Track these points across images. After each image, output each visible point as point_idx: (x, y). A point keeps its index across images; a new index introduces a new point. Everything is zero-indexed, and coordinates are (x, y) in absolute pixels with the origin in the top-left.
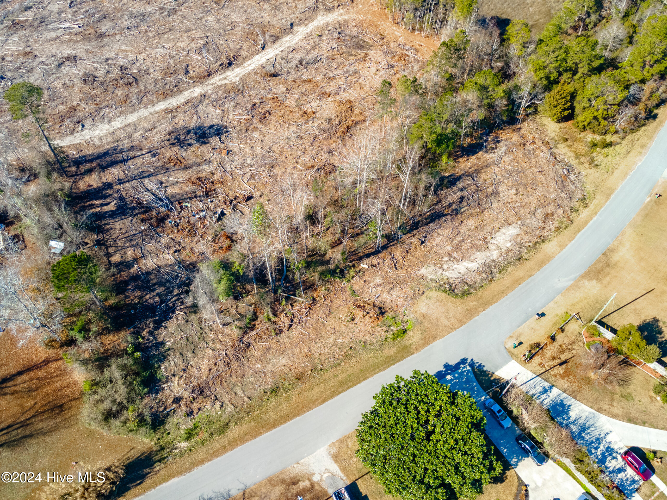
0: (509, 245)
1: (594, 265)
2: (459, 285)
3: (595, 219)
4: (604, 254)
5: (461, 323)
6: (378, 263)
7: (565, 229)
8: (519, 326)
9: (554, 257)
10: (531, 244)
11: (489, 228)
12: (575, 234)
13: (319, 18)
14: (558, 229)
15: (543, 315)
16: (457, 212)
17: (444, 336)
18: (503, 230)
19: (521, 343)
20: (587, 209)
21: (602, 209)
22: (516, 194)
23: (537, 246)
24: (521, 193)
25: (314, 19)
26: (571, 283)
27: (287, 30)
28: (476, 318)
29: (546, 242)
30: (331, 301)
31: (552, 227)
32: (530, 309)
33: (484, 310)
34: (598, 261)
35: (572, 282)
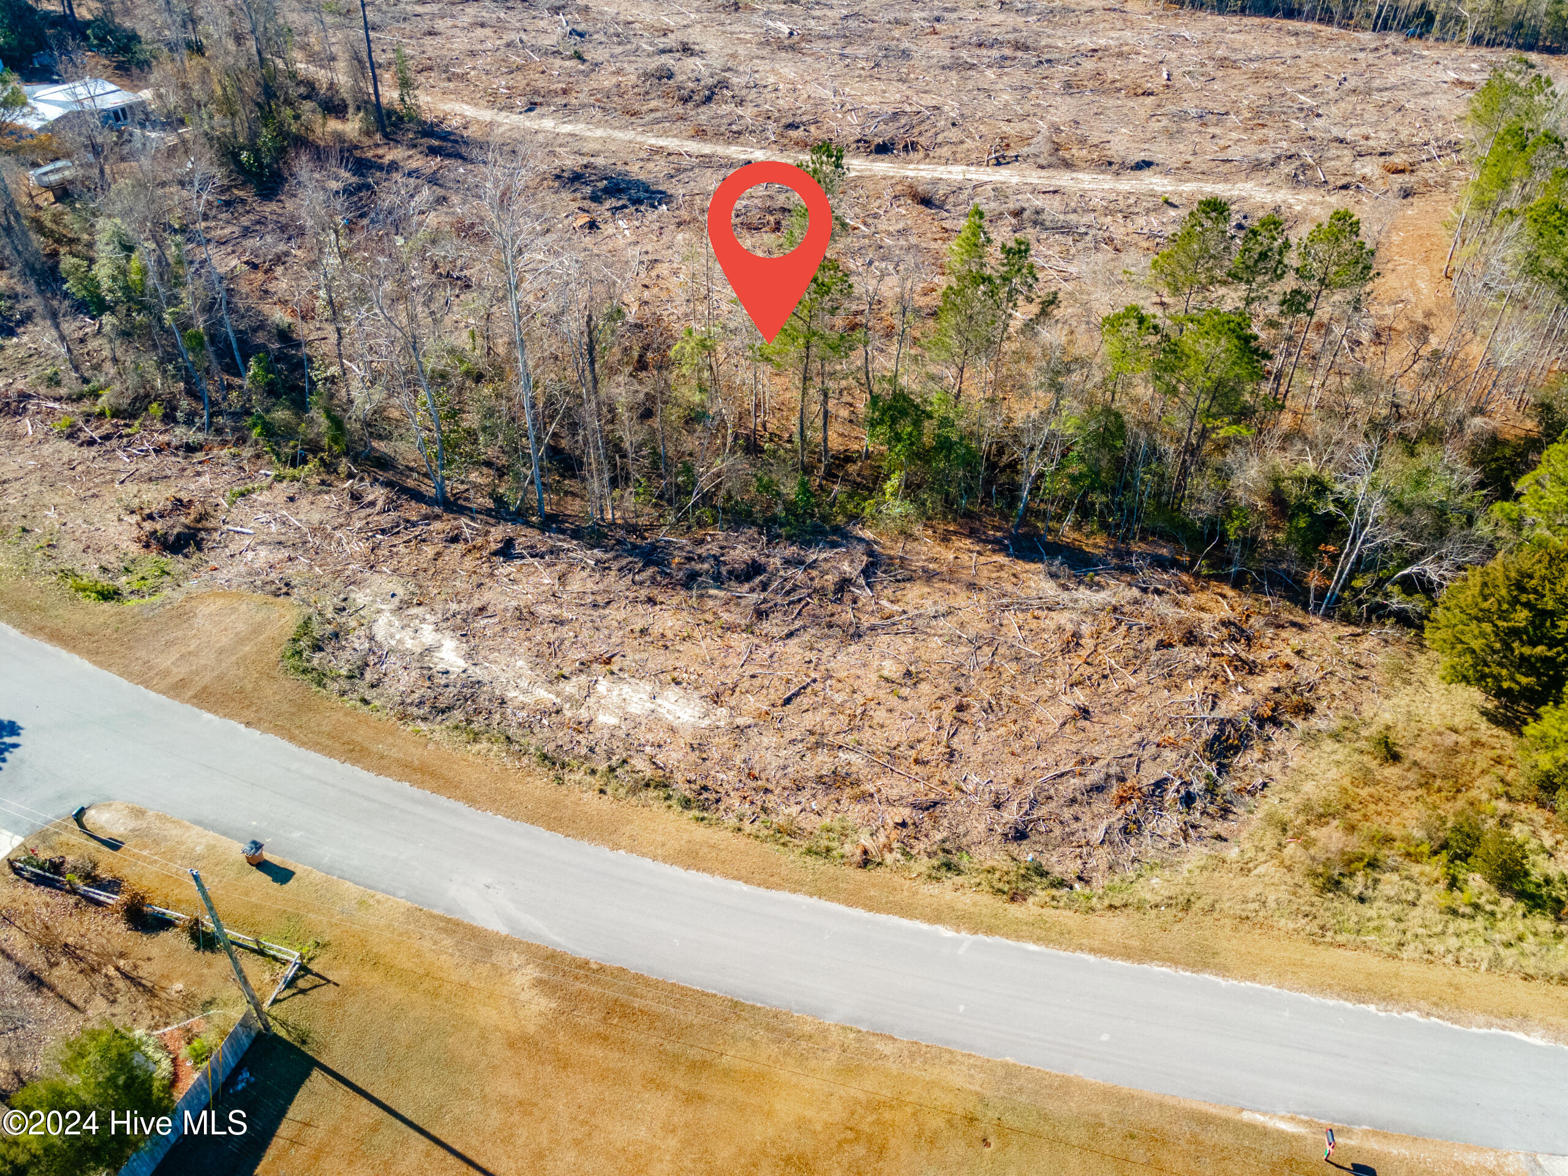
0: (606, 719)
1: (647, 983)
2: (346, 654)
3: (945, 932)
4: (736, 1004)
5: (177, 689)
6: (372, 504)
7: (809, 851)
8: (199, 823)
9: (616, 846)
10: (649, 772)
11: (658, 660)
12: (796, 886)
13: (1249, 185)
14: (787, 833)
15: (282, 875)
16: (690, 580)
17: (108, 667)
18: (672, 693)
19: (114, 845)
20: (986, 899)
21: (1032, 947)
22: (887, 680)
23: (652, 793)
24: (905, 692)
25: (1226, 181)
26: (496, 925)
27: (1115, 167)
28: (207, 716)
29: (696, 813)
30: (199, 474)
31: (787, 812)
32: (296, 835)
33: (248, 724)
34: (679, 994)
35: (504, 931)
